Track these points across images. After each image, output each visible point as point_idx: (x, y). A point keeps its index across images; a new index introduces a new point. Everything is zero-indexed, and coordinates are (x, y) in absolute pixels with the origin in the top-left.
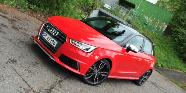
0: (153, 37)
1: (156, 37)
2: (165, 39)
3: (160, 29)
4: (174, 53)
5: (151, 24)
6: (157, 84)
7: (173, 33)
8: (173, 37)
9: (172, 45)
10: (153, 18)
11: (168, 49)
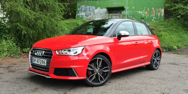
0: (156, 26)
1: (159, 25)
2: (168, 22)
3: (159, 15)
4: (185, 30)
5: (148, 16)
6: (177, 62)
7: (173, 13)
8: (175, 17)
9: (178, 24)
10: (147, 9)
11: (176, 30)
